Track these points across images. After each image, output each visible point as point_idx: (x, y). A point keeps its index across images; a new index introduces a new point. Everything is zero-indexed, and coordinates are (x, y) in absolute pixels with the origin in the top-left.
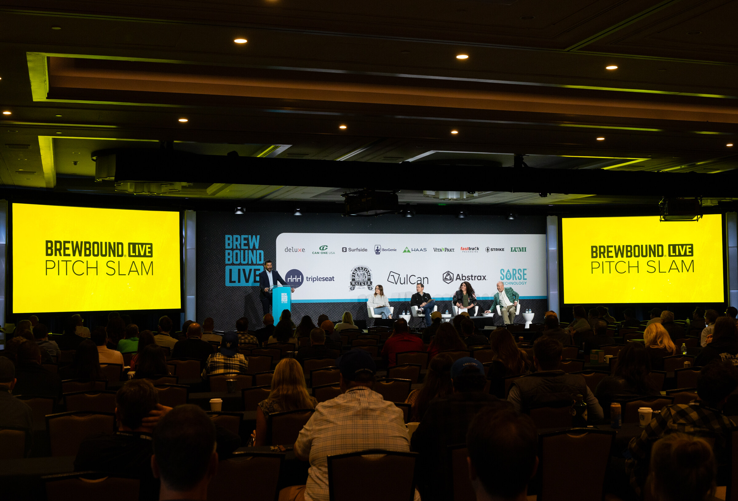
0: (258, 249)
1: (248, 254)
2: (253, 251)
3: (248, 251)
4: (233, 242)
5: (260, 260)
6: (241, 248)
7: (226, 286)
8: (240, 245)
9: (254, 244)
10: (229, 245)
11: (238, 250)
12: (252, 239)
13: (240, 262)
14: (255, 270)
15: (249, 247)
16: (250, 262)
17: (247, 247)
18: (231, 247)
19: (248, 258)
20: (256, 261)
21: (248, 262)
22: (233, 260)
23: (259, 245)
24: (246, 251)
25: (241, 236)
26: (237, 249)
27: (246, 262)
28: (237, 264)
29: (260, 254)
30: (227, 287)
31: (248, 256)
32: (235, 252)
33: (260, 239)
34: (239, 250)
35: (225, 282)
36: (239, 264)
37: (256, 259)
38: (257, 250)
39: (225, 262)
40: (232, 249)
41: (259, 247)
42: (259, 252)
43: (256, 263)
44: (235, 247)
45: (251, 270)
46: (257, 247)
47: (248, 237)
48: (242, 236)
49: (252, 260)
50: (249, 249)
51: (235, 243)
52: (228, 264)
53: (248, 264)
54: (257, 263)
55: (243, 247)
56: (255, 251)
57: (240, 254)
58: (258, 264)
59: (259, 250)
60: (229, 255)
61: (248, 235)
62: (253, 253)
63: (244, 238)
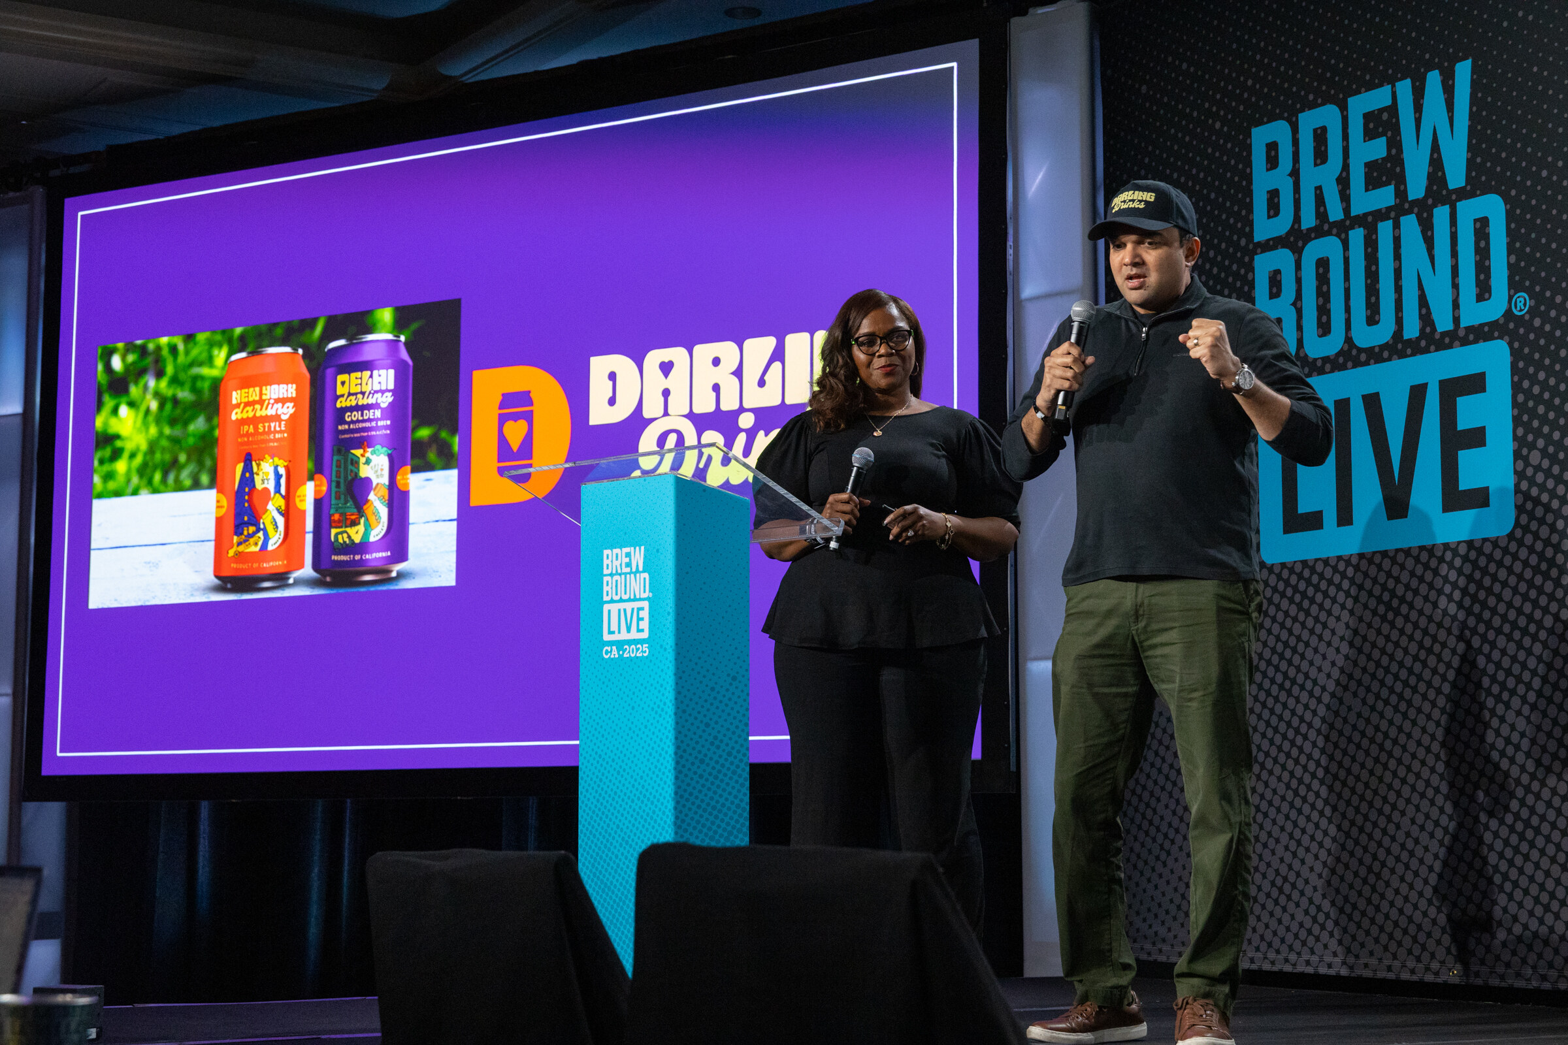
0: (1463, 194)
1: (1397, 256)
2: (1431, 216)
3: (1397, 226)
4: (1295, 174)
5: (1484, 291)
6: (1347, 210)
8: (1343, 182)
9: (1435, 147)
10: (1274, 208)
11: (1328, 233)
12: (1418, 108)
13: (1349, 340)
14: (1454, 388)
15: (1401, 194)
16: (1412, 330)
17: (1385, 197)
18: (1281, 225)
19: (1398, 289)
20: (1456, 305)
21: (1399, 321)
22: (1300, 328)
23: (1470, 147)
24: (1385, 229)
25: (1344, 108)
26: (1323, 227)
27: (1382, 334)
28: (1326, 360)
29: (1482, 227)
30: (1271, 569)
31: (1398, 274)
32: (1315, 250)
33: (1475, 84)
34: (1339, 236)
36: (1340, 353)
37: (1455, 286)
38: (1452, 198)
40: (1295, 240)
41: (1470, 163)
42: (1469, 210)
43: (1456, 320)
44: (1309, 220)
45: (1418, 393)
46: (1456, 177)
47: (1388, 102)
48: (1352, 101)
49: (1423, 302)
50: (1402, 206)
51: (1311, 176)
53: (1398, 348)
54: (1464, 323)
55: (1365, 201)
56: (1441, 214)
57: (1346, 261)
58: (1469, 329)
59: (1472, 195)
60: (1275, 290)
61: (1393, 86)
62: (1429, 233)
63: (1368, 117)
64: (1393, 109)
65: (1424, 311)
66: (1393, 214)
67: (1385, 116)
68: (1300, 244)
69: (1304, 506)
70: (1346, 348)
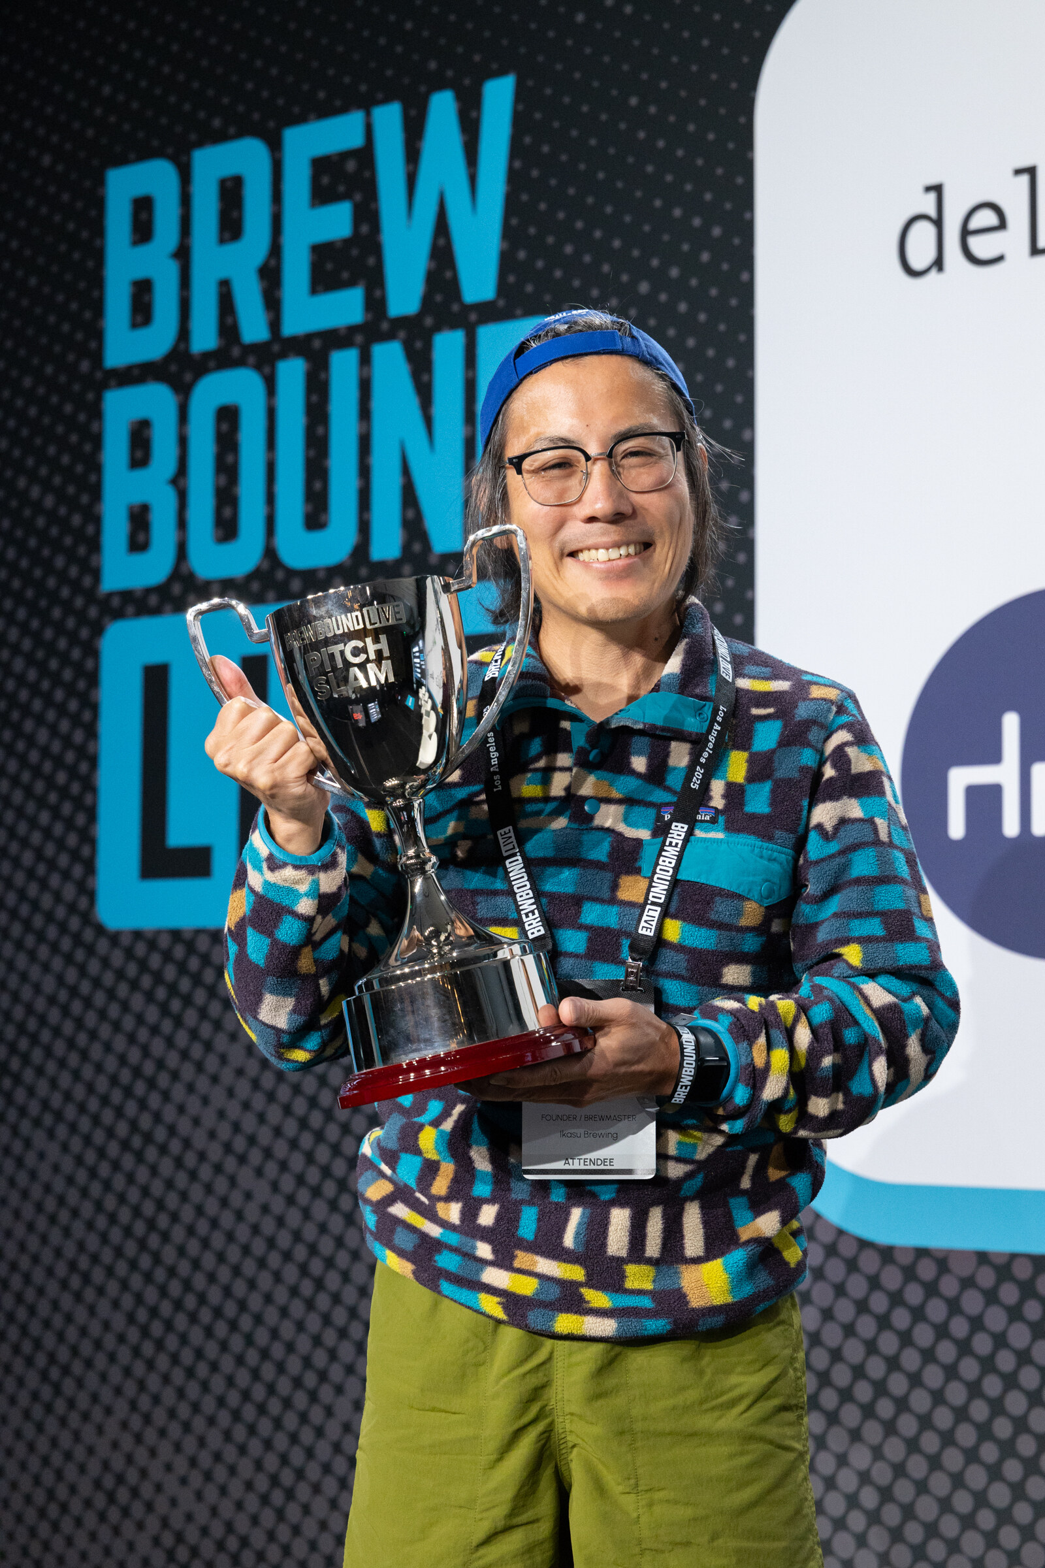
0: (490, 313)
1: (365, 413)
2: (428, 347)
3: (365, 360)
6: (275, 324)
7: (100, 930)
8: (270, 276)
9: (442, 227)
11: (239, 363)
12: (413, 154)
13: (270, 553)
15: (376, 303)
16: (387, 544)
17: (347, 307)
19: (365, 471)
21: (364, 528)
22: (182, 523)
23: (508, 232)
25: (275, 146)
26: (232, 352)
27: (332, 547)
28: (221, 578)
30: (114, 938)
31: (365, 444)
33: (520, 122)
34: (258, 367)
35: (90, 867)
36: (256, 574)
38: (469, 319)
39: (96, 574)
40: (180, 370)
41: (507, 262)
42: (500, 340)
46: (479, 283)
47: (356, 140)
50: (377, 325)
52: (127, 596)
53: (361, 574)
55: (309, 312)
56: (448, 346)
57: (271, 414)
59: (507, 314)
60: (139, 454)
61: (368, 114)
62: (425, 378)
63: (320, 165)
64: (365, 155)
65: (411, 514)
66: (359, 339)
67: (351, 166)
68: (188, 377)
69: (178, 835)
70: (266, 566)
